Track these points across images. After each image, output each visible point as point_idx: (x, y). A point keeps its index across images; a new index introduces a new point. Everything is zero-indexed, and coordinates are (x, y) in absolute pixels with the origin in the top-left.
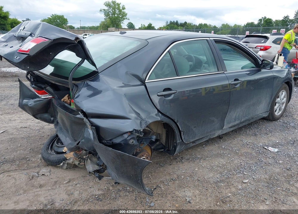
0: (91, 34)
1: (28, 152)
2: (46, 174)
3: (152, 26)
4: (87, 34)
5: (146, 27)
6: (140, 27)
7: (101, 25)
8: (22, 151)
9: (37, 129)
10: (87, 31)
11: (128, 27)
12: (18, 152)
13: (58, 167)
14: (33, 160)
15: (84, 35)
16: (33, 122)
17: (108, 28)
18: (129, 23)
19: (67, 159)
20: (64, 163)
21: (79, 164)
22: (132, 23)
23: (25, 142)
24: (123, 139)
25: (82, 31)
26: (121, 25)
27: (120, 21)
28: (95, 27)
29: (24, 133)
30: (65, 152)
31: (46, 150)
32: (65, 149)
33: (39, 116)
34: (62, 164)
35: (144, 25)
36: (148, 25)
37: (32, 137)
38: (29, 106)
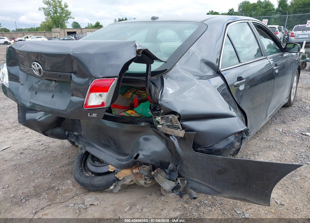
0: (33, 36)
1: (50, 180)
2: (95, 203)
3: (100, 24)
4: (29, 36)
5: (93, 26)
6: (87, 26)
7: (41, 26)
8: (40, 179)
9: (41, 149)
10: (27, 34)
11: (73, 27)
12: (36, 181)
13: (106, 192)
14: (64, 188)
15: (25, 38)
16: (29, 140)
17: (52, 29)
18: (73, 23)
19: (120, 179)
20: (115, 186)
21: (145, 183)
22: (77, 22)
23: (37, 167)
24: (228, 143)
25: (21, 34)
26: (66, 25)
27: (64, 20)
28: (34, 28)
29: (28, 157)
30: (112, 171)
31: (81, 173)
32: (111, 168)
33: (49, 132)
34: (112, 187)
35: (91, 24)
36: (96, 23)
37: (41, 159)
38: (39, 120)
